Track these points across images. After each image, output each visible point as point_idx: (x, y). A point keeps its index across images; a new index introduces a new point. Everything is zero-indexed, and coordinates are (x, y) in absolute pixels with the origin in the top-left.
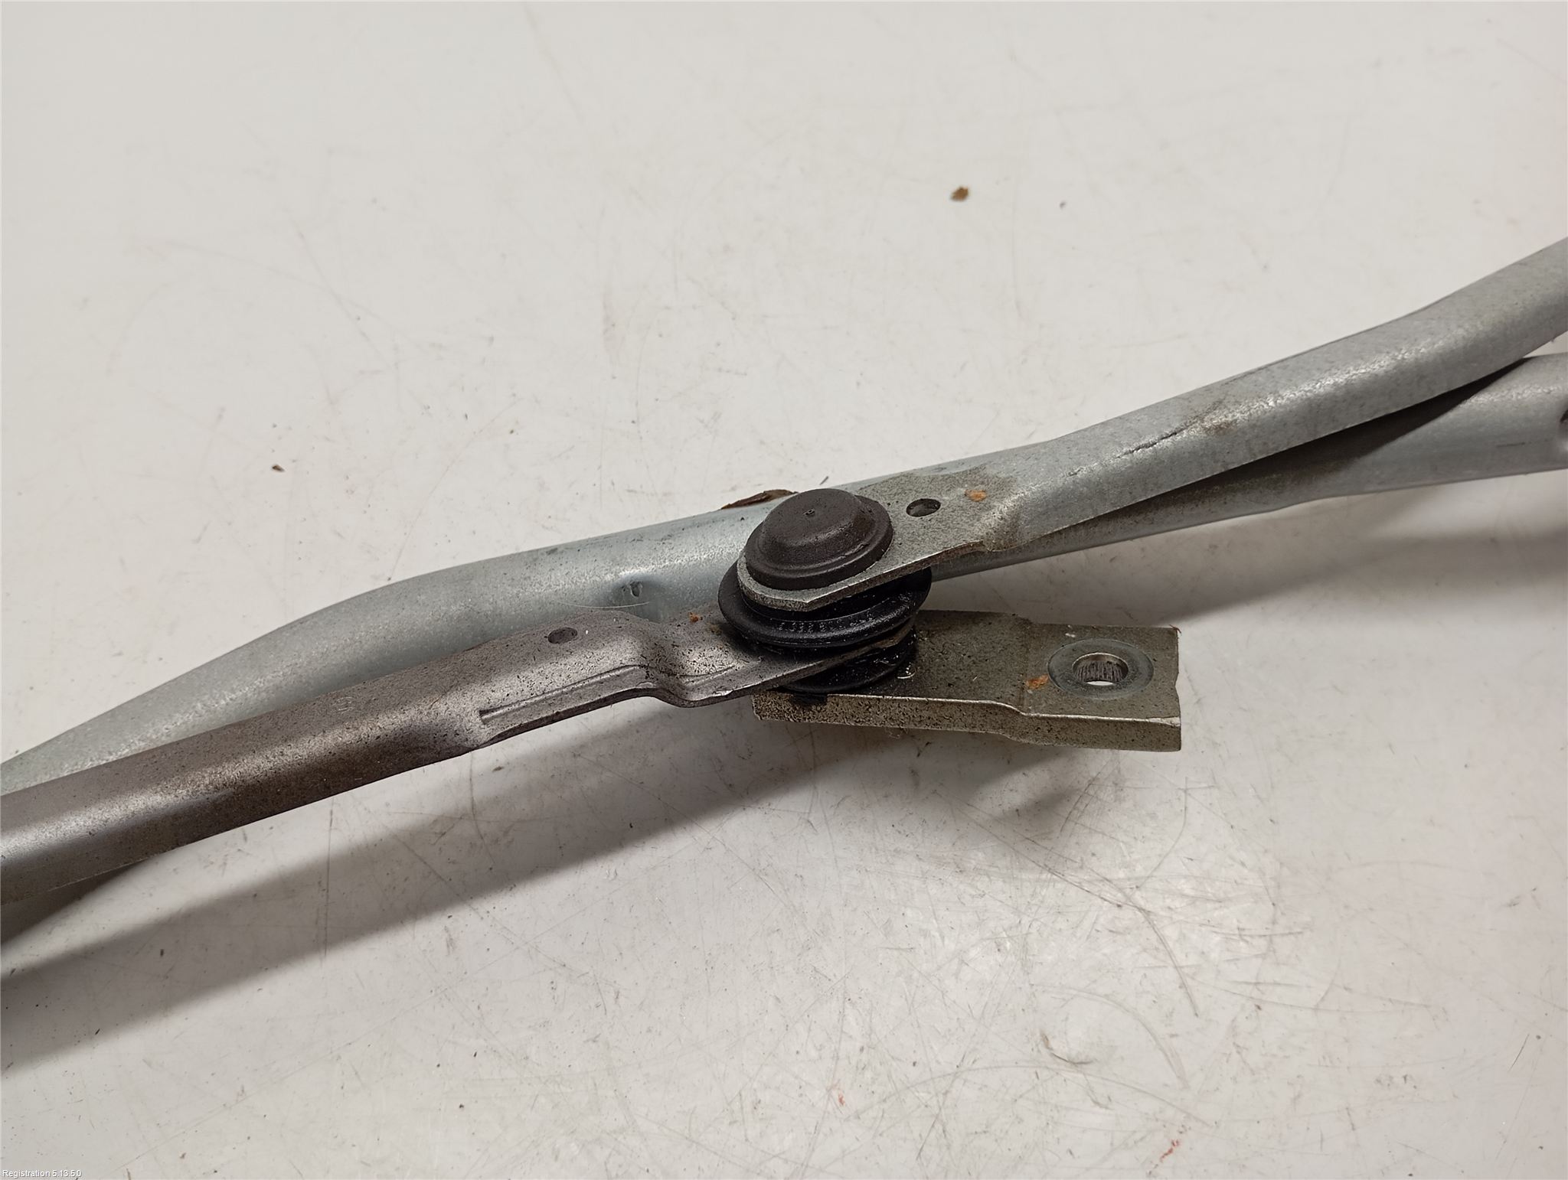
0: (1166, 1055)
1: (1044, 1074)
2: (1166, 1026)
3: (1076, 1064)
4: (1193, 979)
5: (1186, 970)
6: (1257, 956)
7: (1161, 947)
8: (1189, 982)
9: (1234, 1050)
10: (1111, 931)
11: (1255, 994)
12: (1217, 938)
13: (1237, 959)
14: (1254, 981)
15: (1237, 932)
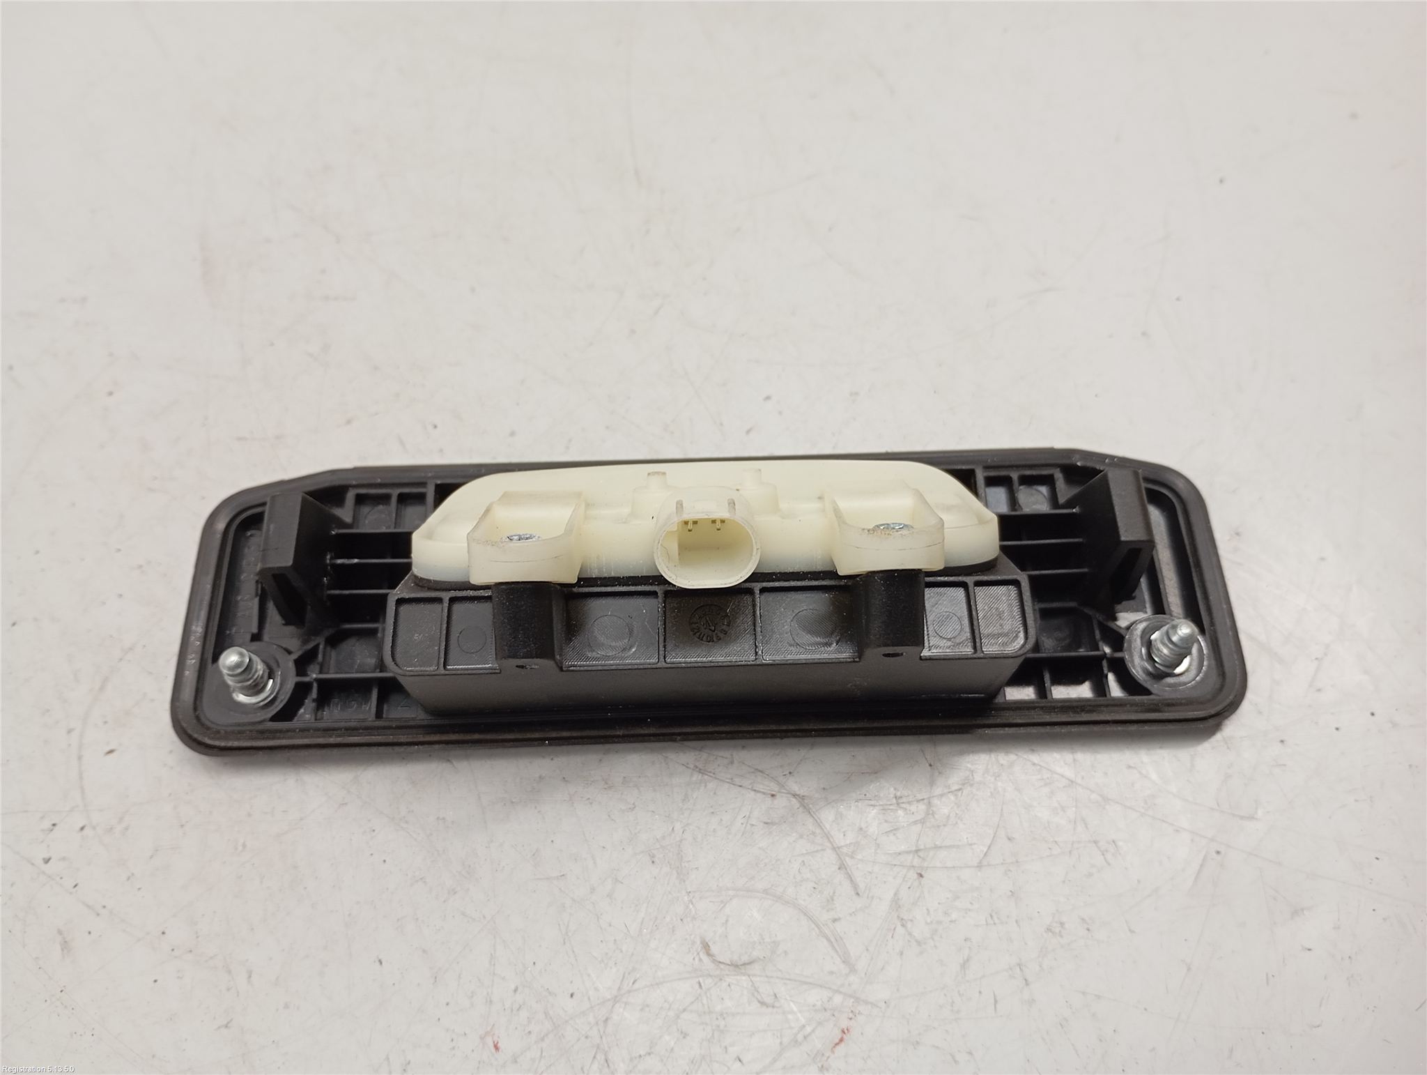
0: (828, 940)
1: (708, 982)
2: (828, 911)
3: (736, 966)
4: (852, 857)
5: (845, 850)
6: (915, 823)
7: (818, 831)
8: (849, 861)
9: (899, 924)
10: (766, 823)
11: (916, 862)
12: (874, 812)
13: (895, 830)
14: (914, 849)
15: (894, 801)
